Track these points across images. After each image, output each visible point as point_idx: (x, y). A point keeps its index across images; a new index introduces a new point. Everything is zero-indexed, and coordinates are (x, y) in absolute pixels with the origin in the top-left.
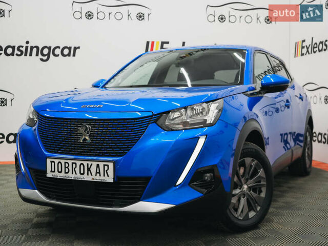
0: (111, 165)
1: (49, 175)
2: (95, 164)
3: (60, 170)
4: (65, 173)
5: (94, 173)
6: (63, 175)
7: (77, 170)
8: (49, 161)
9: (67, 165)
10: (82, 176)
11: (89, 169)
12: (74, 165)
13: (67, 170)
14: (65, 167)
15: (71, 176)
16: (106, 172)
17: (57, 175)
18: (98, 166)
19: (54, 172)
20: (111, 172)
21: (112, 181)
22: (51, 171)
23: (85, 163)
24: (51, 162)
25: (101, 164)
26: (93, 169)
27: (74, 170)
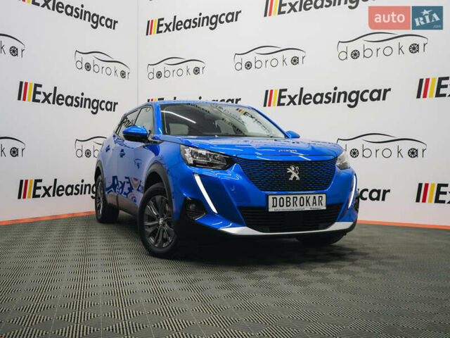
0: (324, 196)
1: (271, 209)
2: (312, 196)
3: (282, 204)
4: (287, 206)
5: (311, 203)
6: (285, 209)
7: (298, 203)
8: (270, 198)
9: (288, 200)
10: (302, 207)
11: (307, 201)
12: (295, 199)
13: (288, 204)
14: (287, 201)
15: (292, 208)
16: (320, 202)
17: (279, 209)
18: (315, 197)
19: (276, 206)
20: (324, 202)
21: (325, 208)
22: (273, 206)
23: (304, 196)
24: (273, 198)
25: (317, 196)
26: (311, 201)
27: (295, 203)
